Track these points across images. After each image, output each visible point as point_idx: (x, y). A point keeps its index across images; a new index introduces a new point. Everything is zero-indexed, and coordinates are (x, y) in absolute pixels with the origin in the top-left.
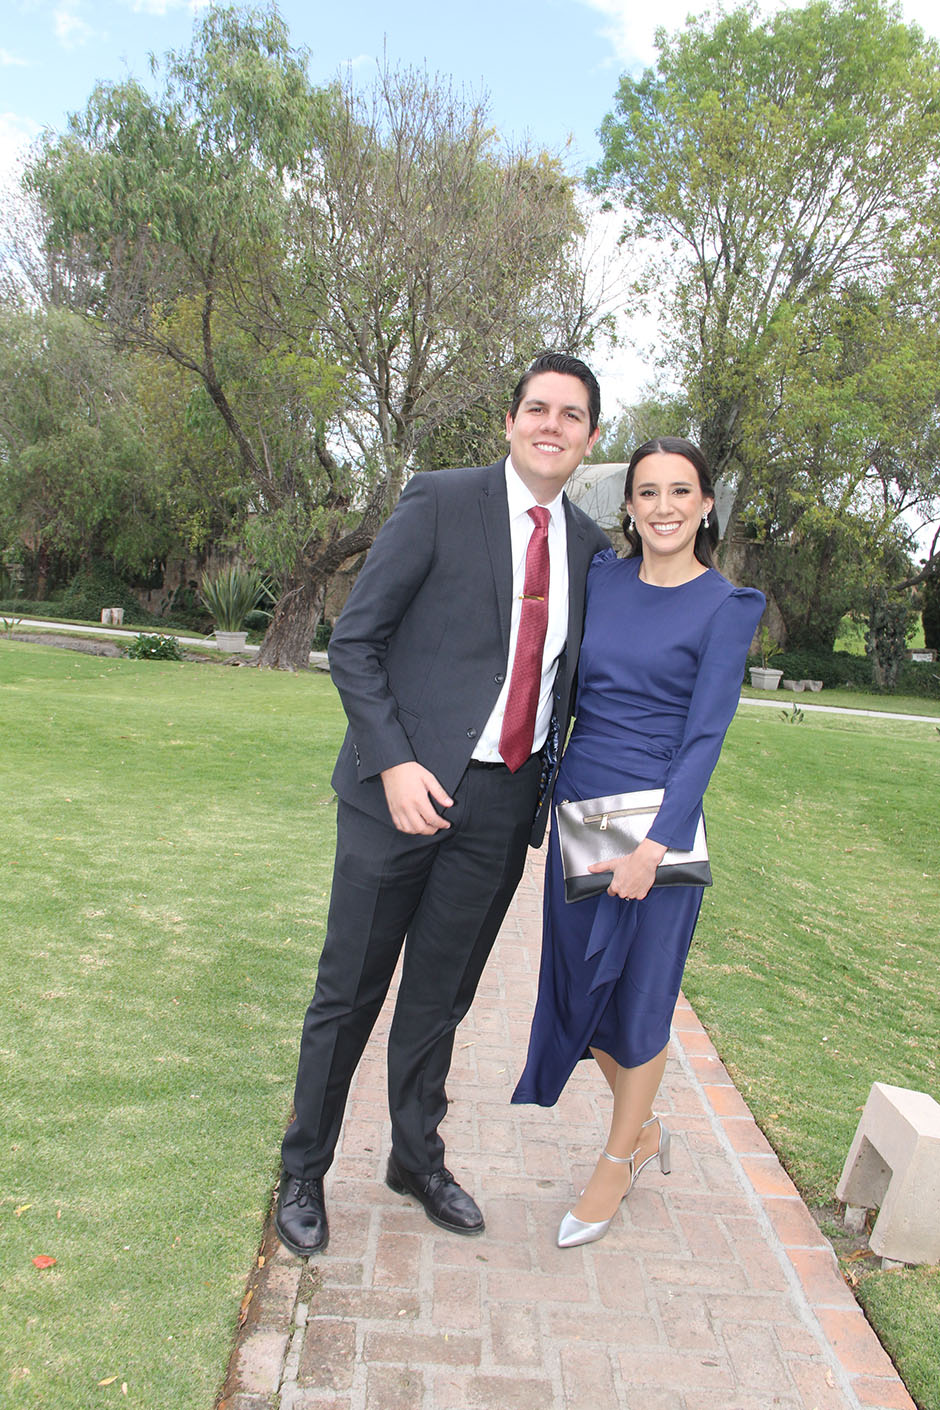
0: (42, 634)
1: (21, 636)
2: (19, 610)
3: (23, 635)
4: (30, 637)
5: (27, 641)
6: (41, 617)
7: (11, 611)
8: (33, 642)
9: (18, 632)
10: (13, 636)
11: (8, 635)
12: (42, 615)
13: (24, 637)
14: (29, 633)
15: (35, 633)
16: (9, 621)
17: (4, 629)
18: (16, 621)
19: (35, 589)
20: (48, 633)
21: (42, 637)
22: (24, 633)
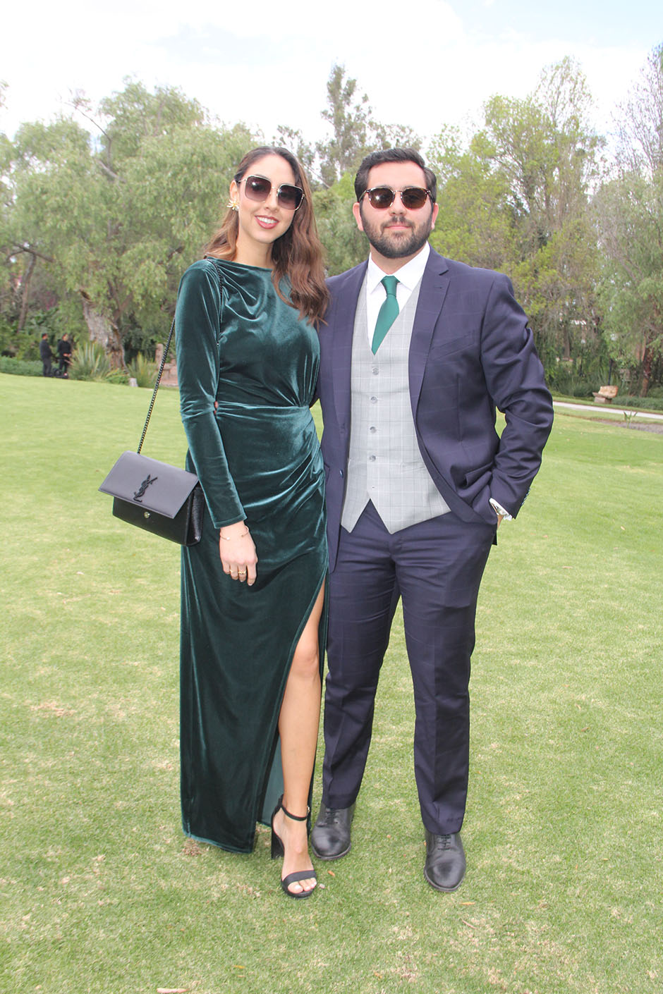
0: (651, 423)
1: (635, 425)
2: (630, 404)
3: (638, 425)
4: (641, 426)
5: (639, 429)
6: (646, 410)
7: (624, 405)
8: (643, 430)
9: (633, 422)
10: (631, 425)
11: (625, 424)
12: (648, 408)
13: (637, 426)
14: (640, 423)
15: (645, 422)
16: (628, 413)
17: (623, 419)
18: (633, 414)
19: (639, 387)
20: (656, 423)
21: (651, 426)
22: (637, 423)
